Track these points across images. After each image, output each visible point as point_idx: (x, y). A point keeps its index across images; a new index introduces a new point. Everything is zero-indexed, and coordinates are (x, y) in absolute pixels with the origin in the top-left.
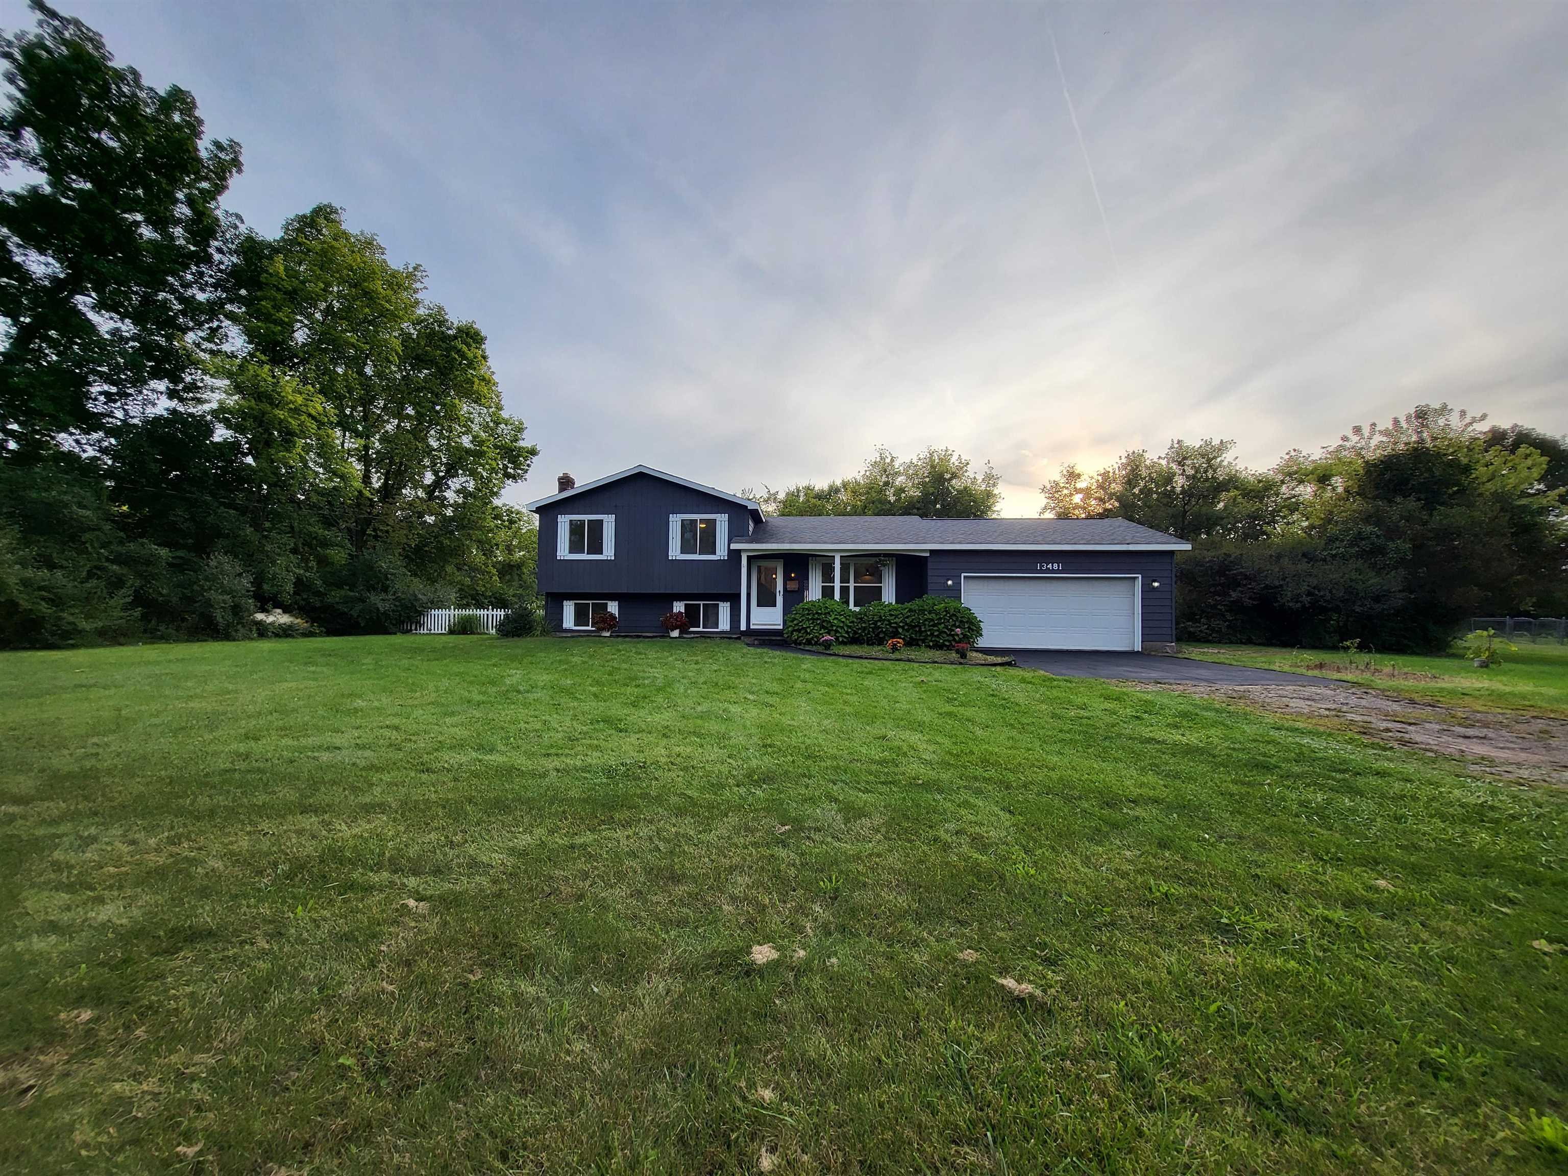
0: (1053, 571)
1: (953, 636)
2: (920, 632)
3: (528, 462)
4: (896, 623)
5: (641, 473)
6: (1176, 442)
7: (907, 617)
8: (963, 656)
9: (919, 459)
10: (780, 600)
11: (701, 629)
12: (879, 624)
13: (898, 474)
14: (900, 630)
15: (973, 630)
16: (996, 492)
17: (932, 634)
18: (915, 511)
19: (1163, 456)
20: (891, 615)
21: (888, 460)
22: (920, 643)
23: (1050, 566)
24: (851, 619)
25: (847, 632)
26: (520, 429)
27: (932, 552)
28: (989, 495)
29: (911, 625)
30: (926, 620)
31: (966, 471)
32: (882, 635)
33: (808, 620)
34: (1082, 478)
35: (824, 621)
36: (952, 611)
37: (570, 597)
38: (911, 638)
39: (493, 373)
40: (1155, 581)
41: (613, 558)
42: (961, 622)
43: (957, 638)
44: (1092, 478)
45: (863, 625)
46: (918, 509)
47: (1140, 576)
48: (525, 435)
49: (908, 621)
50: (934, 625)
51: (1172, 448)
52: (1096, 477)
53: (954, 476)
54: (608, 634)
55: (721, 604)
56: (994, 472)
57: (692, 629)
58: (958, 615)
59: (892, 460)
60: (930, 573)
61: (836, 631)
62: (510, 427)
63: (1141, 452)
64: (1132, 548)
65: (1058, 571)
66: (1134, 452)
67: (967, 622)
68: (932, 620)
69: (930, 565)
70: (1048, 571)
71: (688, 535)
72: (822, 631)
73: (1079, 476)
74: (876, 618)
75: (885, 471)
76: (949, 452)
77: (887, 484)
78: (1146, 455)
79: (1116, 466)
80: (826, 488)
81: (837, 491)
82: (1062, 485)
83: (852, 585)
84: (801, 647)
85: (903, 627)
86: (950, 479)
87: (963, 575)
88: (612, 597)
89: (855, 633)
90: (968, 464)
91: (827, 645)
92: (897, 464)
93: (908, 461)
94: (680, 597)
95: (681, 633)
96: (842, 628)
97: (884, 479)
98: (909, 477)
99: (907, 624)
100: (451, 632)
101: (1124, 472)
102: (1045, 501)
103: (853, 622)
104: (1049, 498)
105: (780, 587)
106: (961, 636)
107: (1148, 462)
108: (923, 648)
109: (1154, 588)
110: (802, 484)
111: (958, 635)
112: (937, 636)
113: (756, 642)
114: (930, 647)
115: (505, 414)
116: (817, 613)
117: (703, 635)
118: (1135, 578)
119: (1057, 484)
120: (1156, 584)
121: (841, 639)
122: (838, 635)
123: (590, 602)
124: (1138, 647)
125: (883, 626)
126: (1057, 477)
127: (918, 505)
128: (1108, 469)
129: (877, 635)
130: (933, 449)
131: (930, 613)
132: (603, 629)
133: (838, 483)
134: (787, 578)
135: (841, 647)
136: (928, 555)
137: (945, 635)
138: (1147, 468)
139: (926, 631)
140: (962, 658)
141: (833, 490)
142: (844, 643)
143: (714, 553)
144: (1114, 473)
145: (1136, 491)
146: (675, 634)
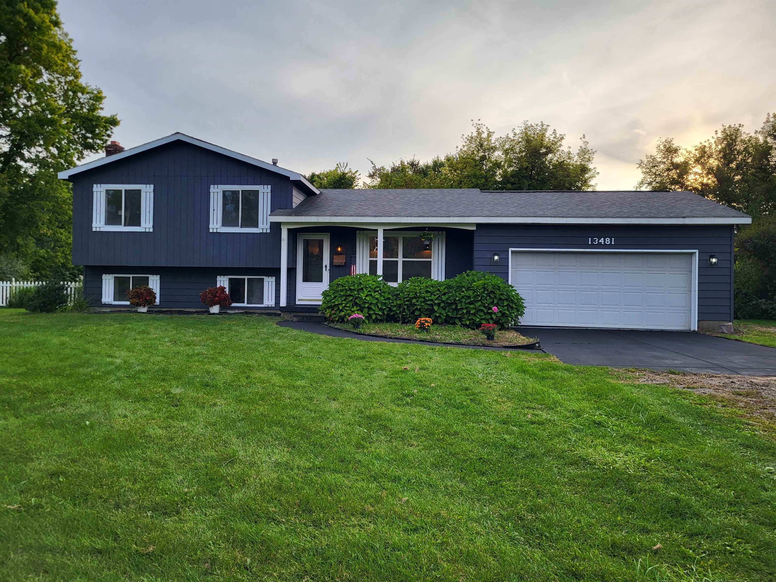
0: (605, 246)
1: (491, 314)
2: (456, 309)
3: (109, 132)
4: (432, 300)
5: (179, 141)
6: (772, 116)
7: (444, 294)
8: (490, 337)
9: (515, 134)
10: (326, 275)
11: (245, 305)
12: (414, 301)
13: (494, 149)
14: (436, 308)
15: (512, 308)
16: (591, 166)
17: (468, 312)
18: (509, 186)
19: (759, 130)
20: (427, 292)
21: (485, 135)
22: (457, 321)
23: (602, 241)
24: (387, 296)
25: (381, 309)
26: (98, 98)
27: (479, 226)
28: (584, 169)
29: (447, 303)
30: (463, 297)
31: (560, 145)
32: (417, 313)
33: (341, 296)
34: (680, 152)
35: (356, 298)
36: (490, 289)
37: (109, 270)
38: (447, 316)
39: (71, 40)
40: (712, 257)
41: (151, 230)
42: (500, 299)
43: (494, 316)
44: (690, 152)
45: (399, 302)
46: (513, 184)
47: (697, 251)
48: (105, 104)
49: (444, 298)
50: (470, 303)
51: (768, 121)
52: (694, 152)
53: (550, 150)
54: (144, 310)
55: (266, 279)
56: (589, 147)
57: (234, 305)
58: (498, 292)
59: (489, 135)
60: (475, 249)
61: (369, 308)
62: (88, 96)
63: (737, 126)
64: (688, 221)
65: (610, 246)
66: (730, 127)
67: (507, 300)
68: (469, 297)
69: (477, 240)
70: (600, 246)
71: (230, 207)
72: (355, 308)
73: (676, 151)
74: (412, 295)
75: (481, 145)
76: (544, 127)
77: (483, 158)
78: (742, 130)
79: (712, 141)
80: (430, 163)
81: (442, 165)
82: (659, 160)
83: (400, 260)
84: (332, 325)
85: (439, 304)
86: (546, 154)
87: (510, 250)
88: (154, 270)
89: (390, 310)
90: (562, 138)
91: (357, 323)
92: (493, 139)
93: (504, 136)
94: (224, 271)
95: (221, 308)
96: (376, 304)
97: (481, 154)
98: (506, 152)
99: (443, 302)
100: (11, 305)
101: (720, 147)
102: (642, 176)
103: (389, 299)
104: (645, 173)
105: (326, 261)
106: (500, 315)
107: (744, 137)
108: (458, 327)
109: (711, 263)
110: (407, 160)
111: (495, 313)
112: (474, 314)
113: (295, 319)
114: (468, 326)
115: (82, 81)
116: (350, 289)
117: (247, 312)
118: (692, 254)
119: (654, 159)
120: (714, 260)
121: (374, 317)
122: (371, 312)
123: (131, 276)
124: (694, 327)
125: (418, 304)
126: (654, 152)
127: (512, 180)
128: (704, 144)
129: (413, 312)
130: (529, 124)
131: (468, 289)
132: (138, 305)
133: (442, 159)
134: (333, 253)
135: (372, 326)
136: (474, 228)
137: (482, 314)
138: (743, 141)
139: (462, 309)
140: (488, 339)
141: (437, 165)
142: (376, 321)
143: (256, 226)
144: (710, 148)
145: (733, 165)
146: (215, 309)
